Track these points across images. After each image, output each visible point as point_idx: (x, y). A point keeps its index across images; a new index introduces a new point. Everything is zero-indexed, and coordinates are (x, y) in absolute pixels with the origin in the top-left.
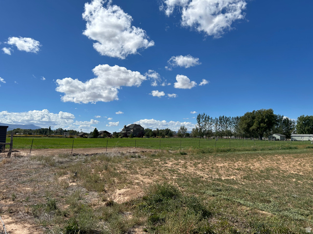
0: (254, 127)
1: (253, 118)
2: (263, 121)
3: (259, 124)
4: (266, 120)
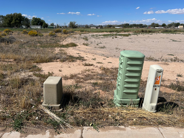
0: (13, 22)
1: (12, 17)
2: (17, 19)
3: (16, 21)
4: (19, 19)
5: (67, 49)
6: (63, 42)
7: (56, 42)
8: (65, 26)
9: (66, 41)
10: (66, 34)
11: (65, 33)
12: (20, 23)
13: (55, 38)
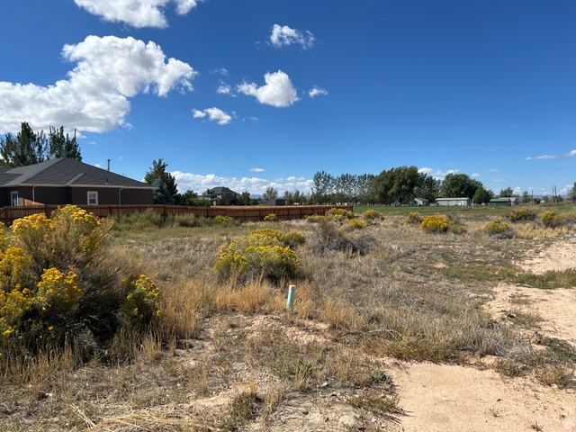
0: (393, 190)
1: (392, 178)
2: (404, 182)
3: (400, 187)
4: (409, 181)
5: (546, 297)
6: (535, 261)
7: (506, 258)
8: (555, 198)
9: (548, 255)
10: (553, 227)
11: (550, 223)
12: (411, 191)
13: (503, 243)
